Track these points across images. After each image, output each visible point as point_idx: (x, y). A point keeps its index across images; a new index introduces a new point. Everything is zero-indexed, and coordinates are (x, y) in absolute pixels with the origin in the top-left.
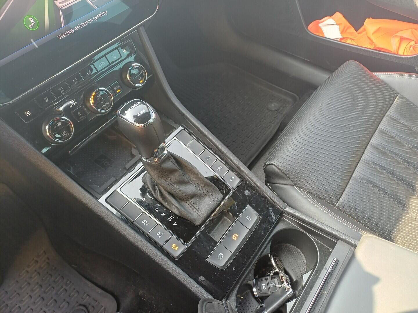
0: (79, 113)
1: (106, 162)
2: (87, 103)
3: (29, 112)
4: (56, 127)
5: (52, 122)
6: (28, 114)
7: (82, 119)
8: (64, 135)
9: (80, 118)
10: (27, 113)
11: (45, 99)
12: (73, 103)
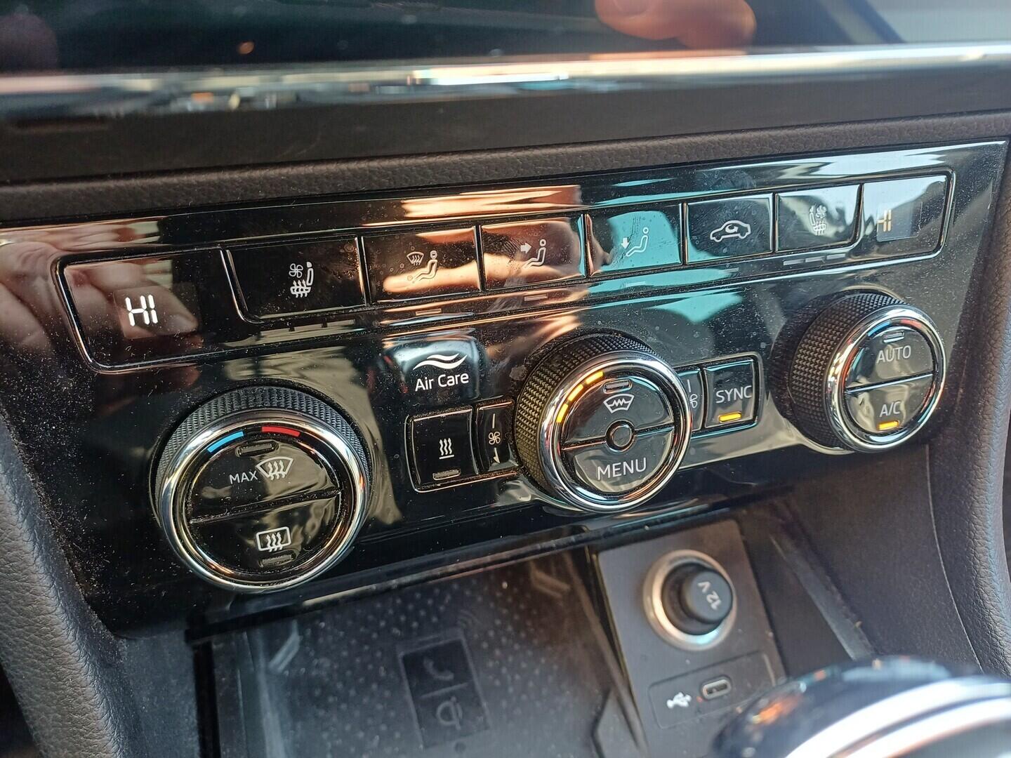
0: (446, 448)
1: (454, 699)
2: (527, 408)
3: (152, 305)
4: (244, 477)
5: (240, 434)
6: (139, 318)
7: (445, 482)
8: (270, 548)
9: (437, 476)
10: (136, 305)
11: (296, 271)
12: (449, 372)
